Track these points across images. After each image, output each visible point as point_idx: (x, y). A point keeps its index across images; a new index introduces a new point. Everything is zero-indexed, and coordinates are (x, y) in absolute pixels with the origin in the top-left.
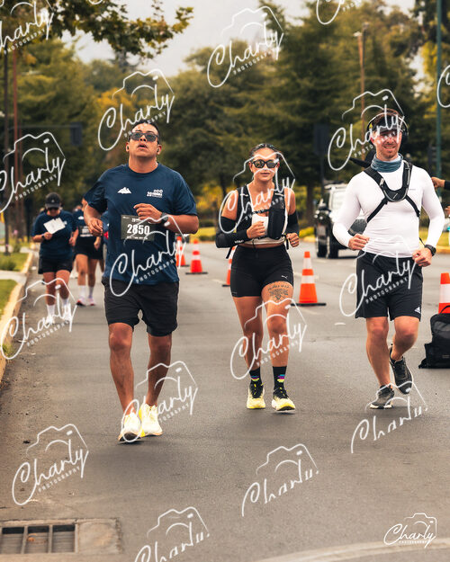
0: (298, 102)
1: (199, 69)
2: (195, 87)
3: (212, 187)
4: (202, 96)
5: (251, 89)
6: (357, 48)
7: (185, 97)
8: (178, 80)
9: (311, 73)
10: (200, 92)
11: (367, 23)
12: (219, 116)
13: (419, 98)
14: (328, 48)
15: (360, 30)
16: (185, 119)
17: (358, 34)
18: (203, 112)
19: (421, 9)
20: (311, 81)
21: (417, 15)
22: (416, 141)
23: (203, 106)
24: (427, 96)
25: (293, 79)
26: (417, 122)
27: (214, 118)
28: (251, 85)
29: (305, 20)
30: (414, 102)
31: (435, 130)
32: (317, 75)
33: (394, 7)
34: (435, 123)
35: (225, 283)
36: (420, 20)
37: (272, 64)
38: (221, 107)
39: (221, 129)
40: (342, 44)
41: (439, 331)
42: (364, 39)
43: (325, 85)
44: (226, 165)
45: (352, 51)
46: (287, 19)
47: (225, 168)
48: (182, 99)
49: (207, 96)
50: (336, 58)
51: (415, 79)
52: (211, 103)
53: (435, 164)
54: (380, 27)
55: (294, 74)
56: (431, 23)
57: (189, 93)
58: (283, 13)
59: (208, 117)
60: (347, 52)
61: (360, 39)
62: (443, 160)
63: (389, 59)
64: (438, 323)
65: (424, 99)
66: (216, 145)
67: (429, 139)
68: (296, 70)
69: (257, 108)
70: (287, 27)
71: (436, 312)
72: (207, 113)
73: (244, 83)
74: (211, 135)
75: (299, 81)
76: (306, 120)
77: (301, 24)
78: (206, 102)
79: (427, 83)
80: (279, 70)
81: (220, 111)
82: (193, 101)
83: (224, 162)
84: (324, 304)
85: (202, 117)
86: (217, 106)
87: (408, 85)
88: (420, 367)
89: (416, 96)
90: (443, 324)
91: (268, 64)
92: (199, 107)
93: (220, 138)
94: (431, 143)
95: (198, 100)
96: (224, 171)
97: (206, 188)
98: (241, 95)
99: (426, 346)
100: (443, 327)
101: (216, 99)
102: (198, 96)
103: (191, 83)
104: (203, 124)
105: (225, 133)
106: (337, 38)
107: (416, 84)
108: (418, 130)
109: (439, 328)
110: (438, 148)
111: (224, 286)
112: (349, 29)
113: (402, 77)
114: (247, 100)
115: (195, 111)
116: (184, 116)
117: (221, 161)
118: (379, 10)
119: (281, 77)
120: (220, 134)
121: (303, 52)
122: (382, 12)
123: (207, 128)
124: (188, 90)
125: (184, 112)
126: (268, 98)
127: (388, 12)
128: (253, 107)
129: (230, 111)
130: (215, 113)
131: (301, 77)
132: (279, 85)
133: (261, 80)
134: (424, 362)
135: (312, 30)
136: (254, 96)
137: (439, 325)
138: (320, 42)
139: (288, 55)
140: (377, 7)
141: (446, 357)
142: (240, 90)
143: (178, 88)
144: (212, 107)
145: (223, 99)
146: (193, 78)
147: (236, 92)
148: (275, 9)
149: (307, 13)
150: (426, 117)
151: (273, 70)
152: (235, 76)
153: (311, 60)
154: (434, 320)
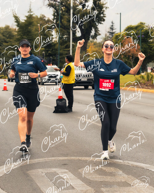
5: (10, 38)
6: (38, 28)
11: (41, 22)
12: (2, 45)
13: (54, 42)
14: (31, 28)
15: (39, 24)
17: (39, 25)
19: (55, 19)
20: (26, 37)
21: (54, 20)
22: (53, 53)
25: (22, 36)
26: (53, 48)
29: (25, 20)
31: (58, 51)
32: (28, 35)
33: (48, 18)
34: (58, 49)
35: (3, 90)
36: (55, 21)
37: (16, 32)
38: (2, 43)
39: (2, 48)
40: (35, 27)
41: (58, 103)
42: (40, 26)
43: (30, 38)
45: (37, 29)
46: (20, 20)
50: (33, 31)
53: (58, 59)
54: (44, 23)
55: (22, 35)
56: (57, 23)
58: (19, 18)
60: (36, 29)
61: (39, 26)
62: (60, 58)
67: (56, 53)
68: (22, 34)
69: (12, 43)
70: (20, 22)
71: (57, 98)
73: (9, 37)
75: (23, 36)
77: (24, 21)
80: (18, 34)
88: (53, 112)
90: (59, 101)
91: (15, 32)
94: (57, 54)
98: (8, 40)
99: (55, 107)
101: (1, 40)
106: (33, 26)
108: (54, 51)
110: (59, 55)
112: (36, 23)
114: (9, 41)
118: (44, 18)
119: (18, 36)
120: (2, 50)
121: (24, 29)
122: (45, 19)
126: (15, 41)
127: (46, 19)
128: (11, 43)
129: (4, 44)
131: (24, 35)
132: (18, 37)
133: (13, 36)
134: (54, 111)
135: (27, 23)
136: (11, 40)
138: (29, 26)
139: (20, 30)
140: (43, 18)
141: (60, 110)
145: (3, 41)
148: (17, 17)
149: (26, 19)
150: (56, 47)
151: (16, 33)
152: (7, 35)
153: (26, 31)
154: (57, 100)
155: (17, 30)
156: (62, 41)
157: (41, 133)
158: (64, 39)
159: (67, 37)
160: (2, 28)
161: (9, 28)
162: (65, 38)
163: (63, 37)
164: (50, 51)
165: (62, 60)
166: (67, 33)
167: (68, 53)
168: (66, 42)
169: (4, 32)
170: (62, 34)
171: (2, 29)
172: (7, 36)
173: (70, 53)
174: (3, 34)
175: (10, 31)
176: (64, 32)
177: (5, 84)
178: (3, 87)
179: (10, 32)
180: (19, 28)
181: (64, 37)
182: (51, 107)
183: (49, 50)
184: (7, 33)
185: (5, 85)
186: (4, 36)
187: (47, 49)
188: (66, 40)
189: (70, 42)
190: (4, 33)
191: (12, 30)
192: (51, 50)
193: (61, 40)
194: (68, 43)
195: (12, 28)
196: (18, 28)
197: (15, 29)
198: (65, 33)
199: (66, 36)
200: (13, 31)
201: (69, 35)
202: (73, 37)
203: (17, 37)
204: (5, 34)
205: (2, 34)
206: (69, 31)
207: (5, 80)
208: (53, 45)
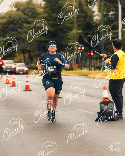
0: (51, 22)
1: (15, 9)
2: (13, 16)
3: (20, 54)
4: (16, 20)
5: (34, 17)
7: (10, 20)
8: (7, 13)
9: (56, 12)
10: (15, 18)
12: (22, 27)
13: (96, 21)
14: (62, 2)
16: (10, 28)
18: (16, 26)
20: (56, 15)
23: (16, 23)
24: (99, 21)
25: (50, 14)
27: (20, 28)
28: (34, 16)
30: (94, 23)
32: (58, 12)
35: (24, 90)
37: (42, 8)
38: (23, 24)
39: (23, 32)
41: (103, 107)
44: (25, 46)
47: (25, 47)
48: (8, 21)
49: (18, 20)
51: (94, 14)
52: (19, 22)
53: (101, 46)
55: (50, 12)
57: (11, 19)
59: (18, 28)
62: (105, 44)
63: (85, 7)
64: (102, 105)
65: (97, 22)
66: (21, 38)
68: (51, 11)
71: (102, 100)
72: (18, 26)
73: (31, 15)
74: (19, 34)
75: (52, 14)
76: (54, 29)
78: (17, 22)
79: (98, 16)
80: (45, 10)
81: (22, 25)
82: (12, 22)
83: (24, 45)
84: (61, 98)
85: (16, 27)
86: (22, 23)
87: (92, 16)
88: (96, 121)
89: (95, 21)
90: (104, 105)
91: (40, 8)
92: (15, 24)
93: (22, 35)
95: (15, 21)
96: (24, 48)
97: (17, 54)
99: (98, 113)
100: (105, 106)
101: (21, 21)
102: (14, 20)
103: (12, 15)
104: (16, 30)
105: (25, 33)
107: (95, 16)
109: (103, 106)
111: (24, 91)
113: (90, 14)
114: (32, 21)
115: (13, 25)
116: (9, 27)
117: (23, 44)
119: (45, 13)
120: (22, 34)
121: (53, 4)
123: (18, 32)
124: (11, 17)
125: (9, 26)
129: (25, 25)
130: (21, 26)
131: (53, 13)
133: (38, 14)
134: (97, 119)
137: (103, 105)
139: (48, 5)
142: (30, 17)
143: (7, 16)
144: (20, 24)
145: (24, 21)
146: (13, 13)
147: (29, 18)
151: (42, 10)
152: (29, 12)
153: (56, 7)
154: (101, 103)
155: (43, 5)
156: (107, 19)
157: (79, 150)
158: (110, 16)
159: (114, 14)
160: (22, 3)
161: (31, 3)
162: (112, 15)
163: (108, 15)
164: (89, 34)
165: (107, 47)
166: (114, 9)
167: (116, 36)
168: (113, 21)
169: (25, 8)
170: (107, 10)
171: (22, 5)
172: (30, 14)
173: (118, 37)
174: (24, 12)
175: (33, 7)
176: (110, 6)
177: (27, 82)
178: (25, 87)
179: (33, 9)
180: (46, 3)
181: (110, 13)
182: (92, 113)
183: (89, 32)
184: (30, 10)
185: (28, 84)
186: (24, 14)
187: (86, 32)
188: (113, 18)
189: (118, 20)
190: (25, 10)
191: (36, 6)
192: (91, 32)
193: (105, 19)
194: (116, 22)
195: (36, 2)
196: (44, 3)
197: (41, 5)
198: (111, 9)
199: (112, 13)
200: (38, 7)
201: (117, 11)
202: (122, 13)
203: (43, 15)
204: (26, 12)
205: (22, 11)
206: (117, 6)
207: (27, 77)
208: (94, 25)
